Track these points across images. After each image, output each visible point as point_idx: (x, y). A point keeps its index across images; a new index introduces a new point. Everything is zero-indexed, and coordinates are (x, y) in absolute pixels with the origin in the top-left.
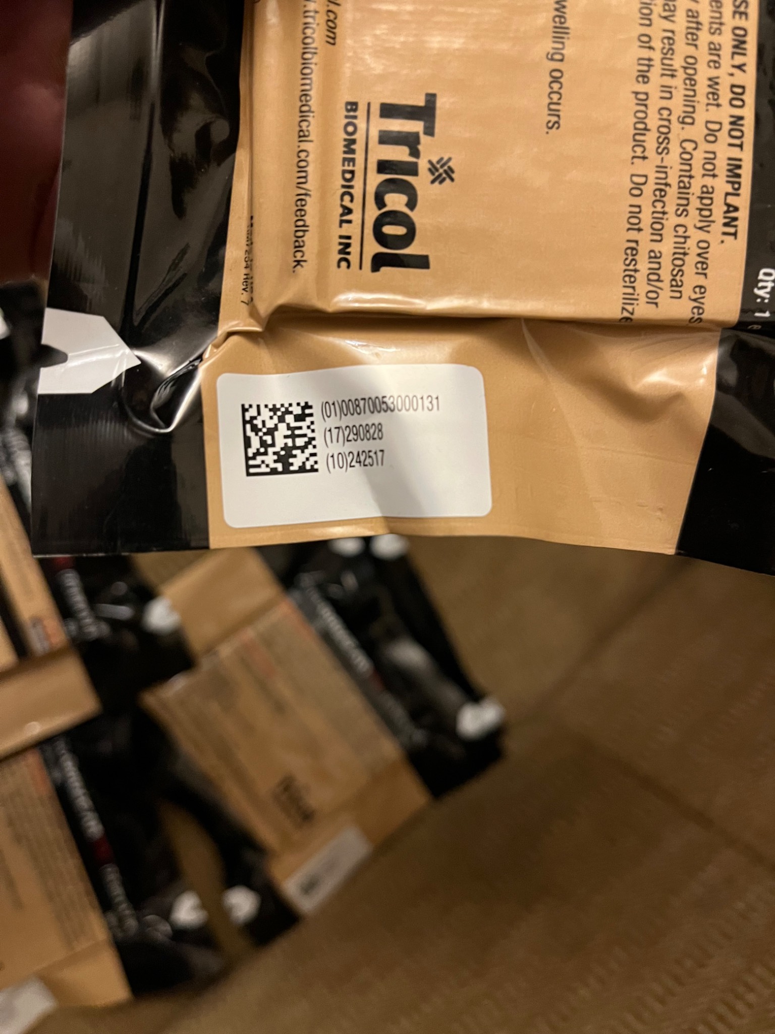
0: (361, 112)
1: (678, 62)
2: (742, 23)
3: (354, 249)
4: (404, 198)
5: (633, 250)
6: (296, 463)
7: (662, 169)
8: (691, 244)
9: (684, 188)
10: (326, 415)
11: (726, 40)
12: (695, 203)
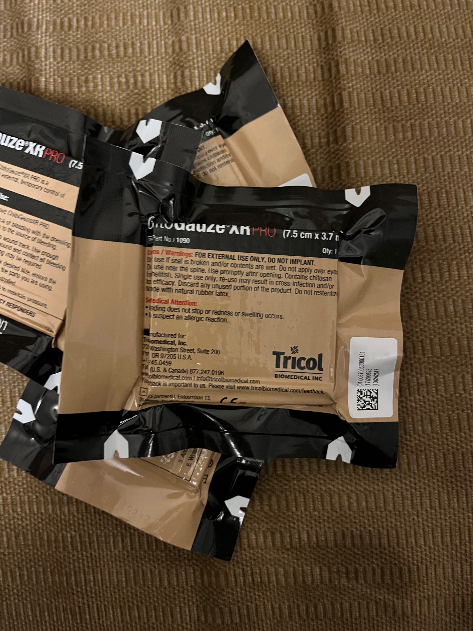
0: (278, 373)
1: (262, 279)
2: (249, 258)
3: (316, 376)
4: (302, 361)
5: (317, 293)
6: (375, 395)
7: (294, 284)
8: (316, 275)
9: (300, 277)
10: (361, 385)
11: (255, 263)
12: (304, 274)
